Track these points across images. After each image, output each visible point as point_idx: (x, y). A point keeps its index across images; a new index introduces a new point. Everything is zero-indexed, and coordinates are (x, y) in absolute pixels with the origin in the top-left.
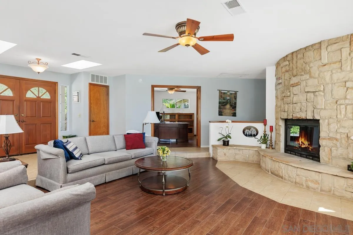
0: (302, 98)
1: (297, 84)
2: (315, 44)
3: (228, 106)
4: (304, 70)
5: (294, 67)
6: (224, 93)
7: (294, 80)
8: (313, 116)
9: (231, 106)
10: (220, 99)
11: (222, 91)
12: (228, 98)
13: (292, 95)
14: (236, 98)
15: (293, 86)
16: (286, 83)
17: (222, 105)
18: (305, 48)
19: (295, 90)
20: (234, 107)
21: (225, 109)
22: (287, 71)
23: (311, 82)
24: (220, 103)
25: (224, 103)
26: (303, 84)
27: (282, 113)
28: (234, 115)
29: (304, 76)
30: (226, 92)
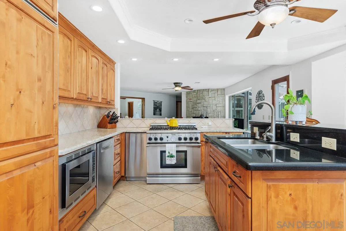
0: (202, 108)
1: (200, 103)
2: (207, 89)
3: (158, 110)
4: (202, 98)
5: (199, 96)
6: (156, 102)
7: (198, 101)
8: (206, 116)
9: (159, 109)
10: (154, 106)
11: (155, 101)
12: (158, 105)
13: (198, 107)
14: (161, 106)
15: (198, 103)
16: (195, 102)
17: (155, 109)
18: (203, 90)
19: (199, 105)
20: (160, 110)
21: (156, 111)
22: (195, 97)
23: (205, 103)
24: (154, 108)
25: (156, 108)
26: (202, 103)
27: (193, 114)
28: (161, 115)
29: (203, 100)
30: (157, 102)
